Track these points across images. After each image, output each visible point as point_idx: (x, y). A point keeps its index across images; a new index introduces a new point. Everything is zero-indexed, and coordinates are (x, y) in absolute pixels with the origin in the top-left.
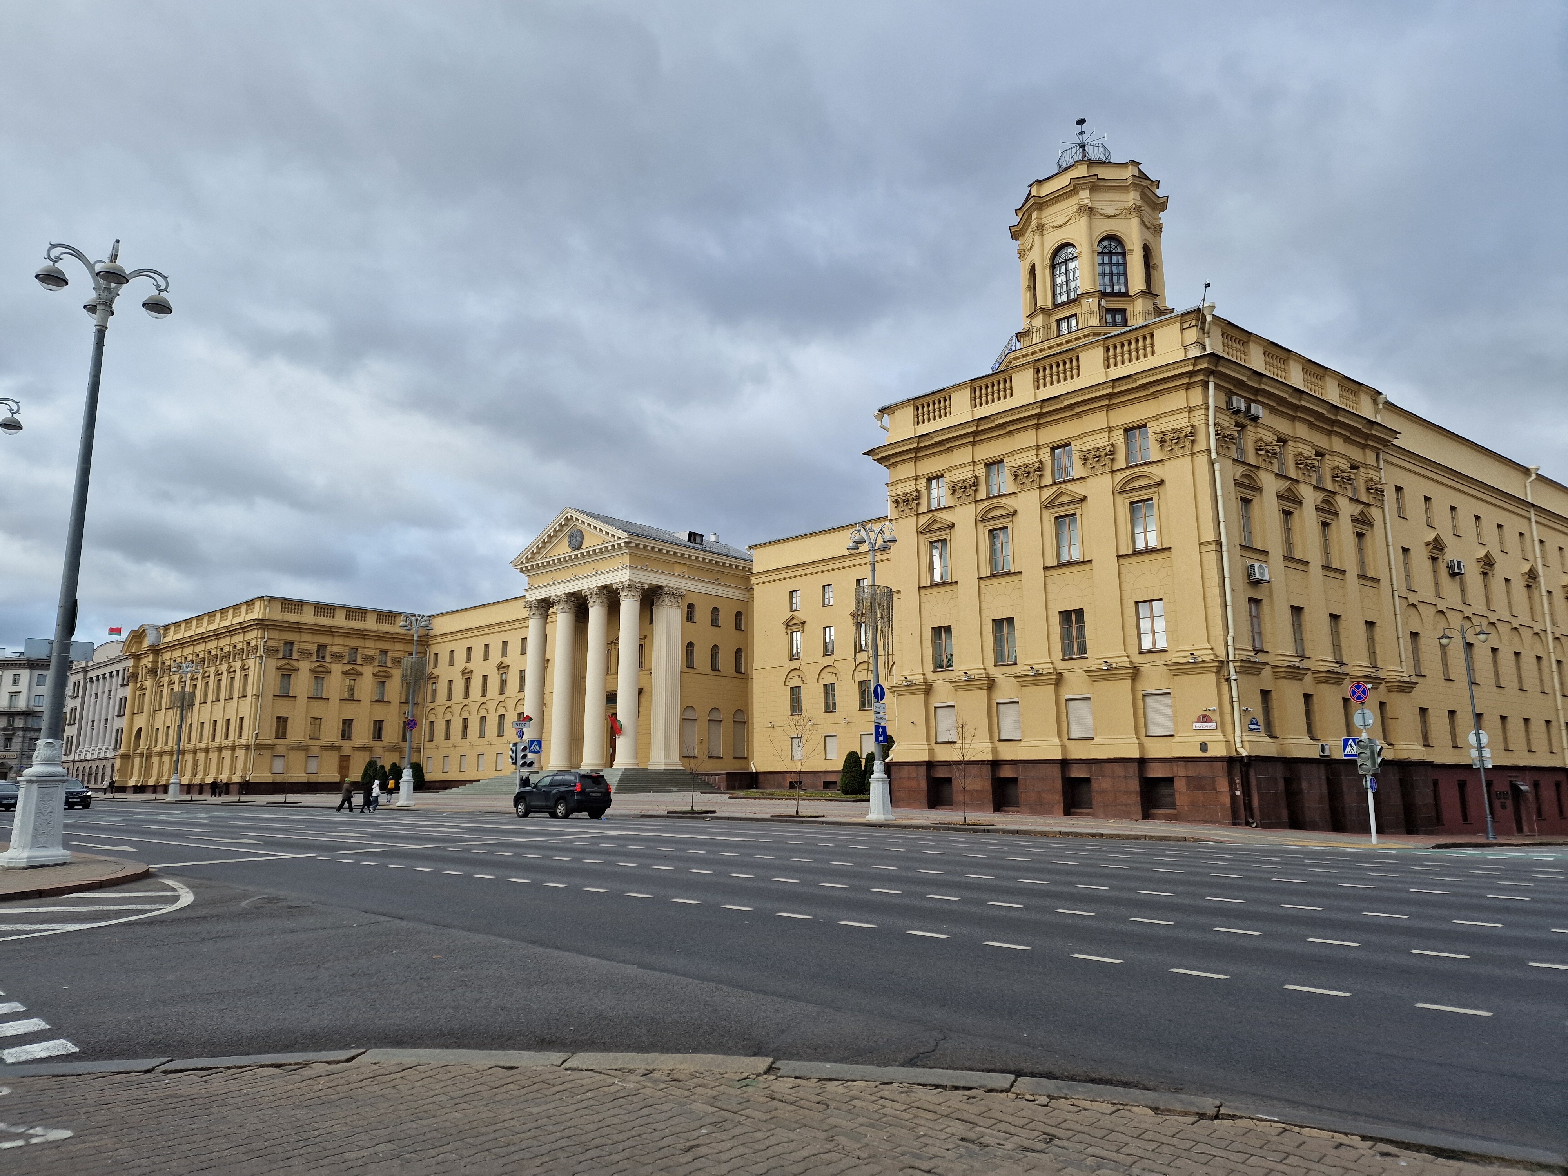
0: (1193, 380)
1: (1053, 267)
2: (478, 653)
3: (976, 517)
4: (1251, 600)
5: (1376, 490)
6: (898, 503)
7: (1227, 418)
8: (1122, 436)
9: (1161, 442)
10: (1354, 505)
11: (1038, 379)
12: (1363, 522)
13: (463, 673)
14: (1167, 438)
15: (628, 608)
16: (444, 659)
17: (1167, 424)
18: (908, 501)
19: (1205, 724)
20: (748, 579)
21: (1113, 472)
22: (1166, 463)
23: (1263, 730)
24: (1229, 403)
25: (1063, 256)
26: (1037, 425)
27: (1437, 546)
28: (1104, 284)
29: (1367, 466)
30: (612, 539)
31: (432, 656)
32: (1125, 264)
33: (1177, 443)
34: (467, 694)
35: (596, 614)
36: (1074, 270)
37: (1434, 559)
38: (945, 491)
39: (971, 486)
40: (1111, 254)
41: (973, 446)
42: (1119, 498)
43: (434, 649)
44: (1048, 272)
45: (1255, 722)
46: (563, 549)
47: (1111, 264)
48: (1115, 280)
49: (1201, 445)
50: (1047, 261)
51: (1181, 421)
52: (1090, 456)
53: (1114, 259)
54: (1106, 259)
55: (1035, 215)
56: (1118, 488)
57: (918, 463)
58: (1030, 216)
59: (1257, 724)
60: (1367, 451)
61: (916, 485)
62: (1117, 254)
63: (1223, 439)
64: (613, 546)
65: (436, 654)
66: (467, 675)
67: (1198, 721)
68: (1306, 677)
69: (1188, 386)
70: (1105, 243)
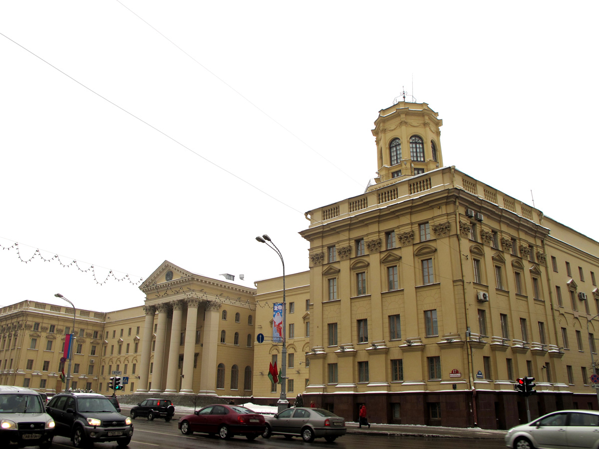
0: (449, 200)
1: (390, 148)
2: (126, 332)
3: (350, 266)
4: (479, 310)
5: (542, 258)
6: (314, 259)
7: (466, 220)
8: (417, 227)
9: (435, 230)
10: (531, 265)
11: (379, 199)
12: (535, 272)
13: (118, 342)
14: (437, 228)
15: (192, 312)
16: (111, 334)
17: (438, 222)
18: (318, 258)
19: (455, 375)
20: (254, 298)
21: (414, 245)
22: (438, 241)
23: (484, 377)
24: (467, 212)
25: (394, 144)
26: (379, 221)
27: (573, 286)
28: (413, 156)
29: (537, 246)
30: (185, 276)
31: (106, 333)
32: (423, 148)
33: (442, 231)
34: (120, 352)
35: (176, 314)
36: (400, 149)
37: (572, 292)
38: (336, 254)
39: (348, 251)
40: (416, 143)
41: (349, 231)
42: (416, 258)
43: (106, 330)
44: (388, 151)
45: (480, 373)
46: (163, 281)
47: (416, 147)
48: (418, 155)
49: (453, 232)
50: (387, 146)
51: (444, 220)
52: (403, 237)
53: (418, 146)
54: (414, 146)
55: (381, 125)
56: (415, 253)
57: (324, 239)
58: (379, 125)
59: (481, 374)
60: (537, 239)
61: (322, 250)
62: (419, 143)
63: (464, 229)
64: (186, 280)
65: (107, 332)
66: (120, 343)
67: (452, 373)
68: (507, 350)
69: (447, 204)
70: (413, 138)
